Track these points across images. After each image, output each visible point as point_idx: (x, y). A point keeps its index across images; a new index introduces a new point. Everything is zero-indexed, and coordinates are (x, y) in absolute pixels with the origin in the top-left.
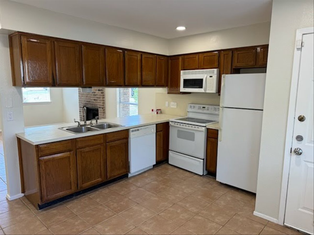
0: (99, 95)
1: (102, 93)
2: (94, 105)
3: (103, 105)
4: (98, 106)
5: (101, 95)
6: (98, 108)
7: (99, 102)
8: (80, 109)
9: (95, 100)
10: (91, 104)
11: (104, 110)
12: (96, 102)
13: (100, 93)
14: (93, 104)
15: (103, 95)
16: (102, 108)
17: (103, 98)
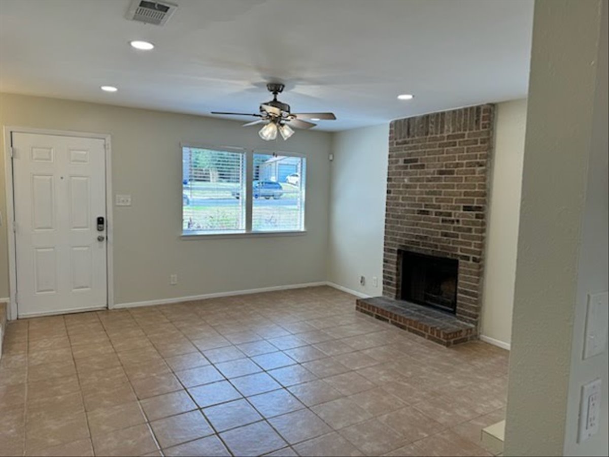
0: (467, 223)
1: (477, 217)
2: (443, 248)
3: (480, 253)
4: (459, 253)
5: (474, 223)
6: (459, 258)
7: (461, 243)
8: (385, 255)
9: (446, 235)
10: (430, 246)
11: (481, 267)
12: (454, 242)
13: (474, 216)
14: (436, 246)
15: (483, 224)
16: (475, 260)
17: (483, 231)
